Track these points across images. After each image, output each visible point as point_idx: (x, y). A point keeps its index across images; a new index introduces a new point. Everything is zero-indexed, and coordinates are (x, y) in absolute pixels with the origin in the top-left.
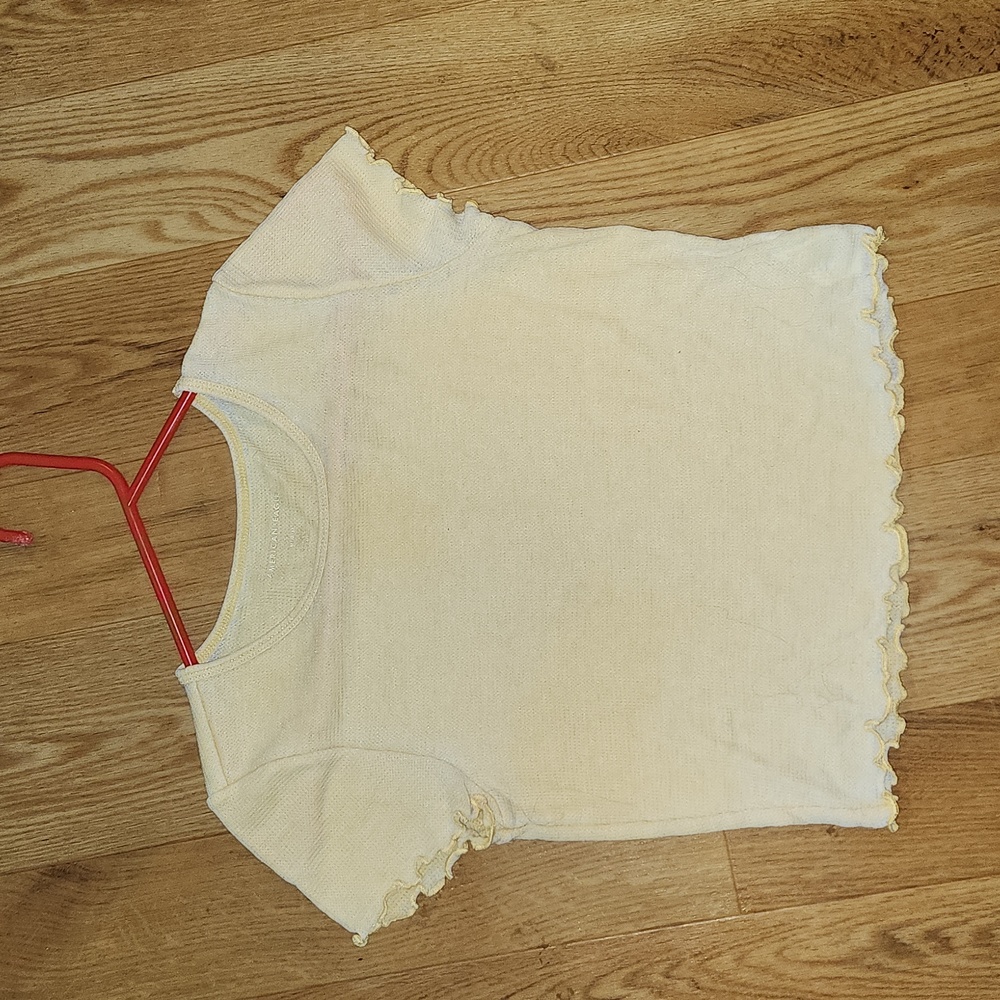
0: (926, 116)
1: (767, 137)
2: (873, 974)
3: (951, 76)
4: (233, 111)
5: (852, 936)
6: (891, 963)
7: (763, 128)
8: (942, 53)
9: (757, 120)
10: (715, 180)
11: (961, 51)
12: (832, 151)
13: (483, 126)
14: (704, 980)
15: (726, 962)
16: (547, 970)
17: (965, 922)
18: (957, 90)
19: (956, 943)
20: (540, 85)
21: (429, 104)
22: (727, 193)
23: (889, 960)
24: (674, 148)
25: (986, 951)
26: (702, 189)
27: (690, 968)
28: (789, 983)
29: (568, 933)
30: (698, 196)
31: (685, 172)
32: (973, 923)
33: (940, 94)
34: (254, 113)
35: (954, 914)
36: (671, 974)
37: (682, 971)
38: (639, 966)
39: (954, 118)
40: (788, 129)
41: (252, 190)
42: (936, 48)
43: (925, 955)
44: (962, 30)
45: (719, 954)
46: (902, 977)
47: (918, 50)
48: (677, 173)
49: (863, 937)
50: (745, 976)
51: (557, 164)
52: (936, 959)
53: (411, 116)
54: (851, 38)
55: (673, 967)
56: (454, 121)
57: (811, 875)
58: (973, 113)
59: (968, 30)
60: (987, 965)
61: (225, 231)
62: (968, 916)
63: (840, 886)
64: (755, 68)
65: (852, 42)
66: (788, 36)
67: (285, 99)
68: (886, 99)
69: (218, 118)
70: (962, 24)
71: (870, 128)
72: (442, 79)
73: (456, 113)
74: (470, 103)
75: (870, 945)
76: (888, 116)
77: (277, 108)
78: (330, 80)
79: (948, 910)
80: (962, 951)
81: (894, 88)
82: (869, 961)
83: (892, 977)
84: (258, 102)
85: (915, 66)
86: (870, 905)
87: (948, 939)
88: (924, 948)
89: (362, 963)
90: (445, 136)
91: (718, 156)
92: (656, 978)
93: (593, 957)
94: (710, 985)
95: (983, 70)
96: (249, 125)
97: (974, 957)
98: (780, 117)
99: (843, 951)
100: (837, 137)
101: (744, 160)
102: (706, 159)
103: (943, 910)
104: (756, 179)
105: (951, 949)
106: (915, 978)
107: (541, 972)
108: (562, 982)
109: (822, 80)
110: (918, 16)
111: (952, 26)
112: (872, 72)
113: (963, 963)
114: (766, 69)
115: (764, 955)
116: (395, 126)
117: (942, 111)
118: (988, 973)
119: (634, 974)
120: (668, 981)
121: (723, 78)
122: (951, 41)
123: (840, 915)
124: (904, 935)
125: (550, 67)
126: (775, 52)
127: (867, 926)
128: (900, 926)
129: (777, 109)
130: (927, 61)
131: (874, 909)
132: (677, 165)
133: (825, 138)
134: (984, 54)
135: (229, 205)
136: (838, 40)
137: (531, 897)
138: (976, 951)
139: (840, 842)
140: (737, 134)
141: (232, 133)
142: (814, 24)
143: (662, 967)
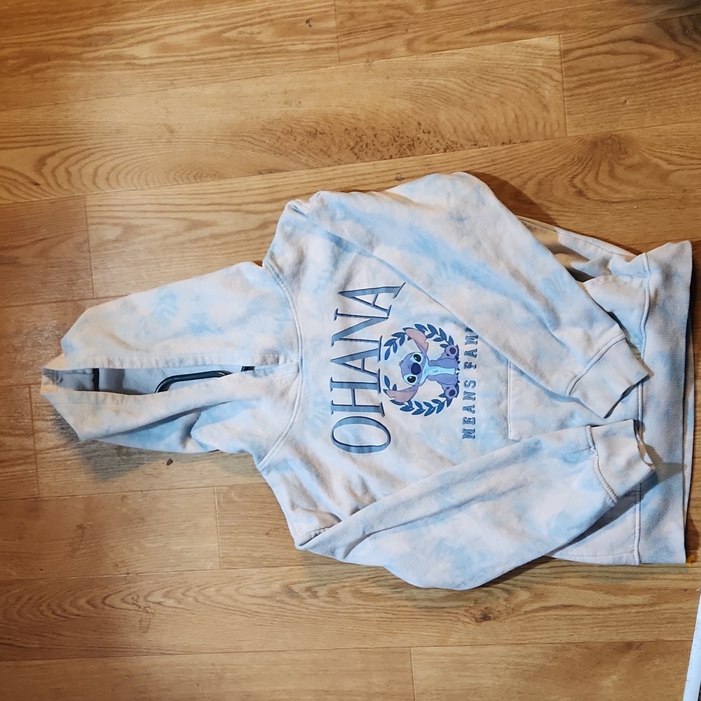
0: (353, 179)
1: (275, 181)
2: (279, 605)
3: (367, 159)
4: (14, 137)
5: (272, 586)
6: (288, 600)
7: (272, 175)
8: (364, 147)
9: (270, 172)
10: (247, 200)
11: (373, 147)
12: (305, 192)
13: (135, 159)
14: (201, 599)
15: (211, 591)
16: (128, 585)
17: (325, 585)
18: (368, 167)
19: (319, 594)
20: (166, 140)
21: (111, 144)
22: (251, 207)
23: (288, 599)
24: (228, 181)
25: (333, 600)
26: (240, 204)
27: (195, 592)
28: (240, 605)
29: (140, 569)
30: (238, 207)
31: (233, 194)
32: (329, 586)
33: (361, 168)
34: (25, 139)
35: (320, 581)
36: (186, 594)
37: (191, 593)
38: (171, 588)
39: (366, 182)
40: (285, 177)
41: (20, 179)
42: (361, 144)
43: (304, 598)
44: (375, 135)
45: (209, 587)
46: (292, 607)
47: (352, 144)
48: (228, 195)
49: (276, 586)
50: (220, 599)
51: (170, 182)
52: (309, 601)
53: (101, 149)
54: (321, 133)
55: (187, 591)
56: (122, 154)
57: (256, 554)
58: (376, 180)
59: (378, 136)
60: (332, 606)
61: (5, 199)
62: (326, 582)
63: (269, 561)
64: (272, 144)
65: (320, 136)
66: (289, 128)
67: (39, 133)
68: (334, 168)
69: (6, 140)
70: (375, 133)
71: (325, 182)
72: (118, 132)
73: (122, 150)
74: (130, 145)
75: (280, 591)
76: (334, 177)
77: (35, 138)
78: (63, 126)
79: (317, 578)
80: (321, 598)
81: (339, 162)
82: (278, 598)
83: (288, 607)
84: (26, 134)
85: (350, 152)
86: (282, 572)
87: (316, 592)
88: (304, 595)
89: (43, 572)
90: (116, 162)
91: (250, 187)
92: (179, 595)
93: (150, 582)
94: (203, 601)
95: (383, 158)
96: (21, 145)
97: (327, 602)
98: (282, 171)
99: (266, 592)
100: (307, 185)
101: (262, 191)
102: (243, 189)
103: (315, 578)
104: (267, 202)
105: (317, 597)
106: (298, 609)
107: (125, 586)
108: (134, 592)
109: (304, 154)
110: (354, 126)
111: (370, 133)
112: (329, 153)
113: (322, 604)
114: (277, 145)
115: (230, 590)
116: (93, 153)
117: (360, 177)
118: (332, 610)
119: (168, 592)
120: (183, 597)
121: (256, 147)
122: (369, 142)
123: (268, 575)
124: (296, 588)
125: (172, 132)
126: (282, 136)
127: (279, 582)
128: (294, 583)
129: (281, 167)
130: (356, 150)
131: (283, 574)
132: (229, 190)
133: (303, 185)
134: (385, 149)
135: (8, 185)
136: (314, 134)
137: (124, 550)
138: (328, 599)
139: (272, 540)
140: (259, 177)
141: (13, 148)
142: (303, 124)
143: (181, 590)
